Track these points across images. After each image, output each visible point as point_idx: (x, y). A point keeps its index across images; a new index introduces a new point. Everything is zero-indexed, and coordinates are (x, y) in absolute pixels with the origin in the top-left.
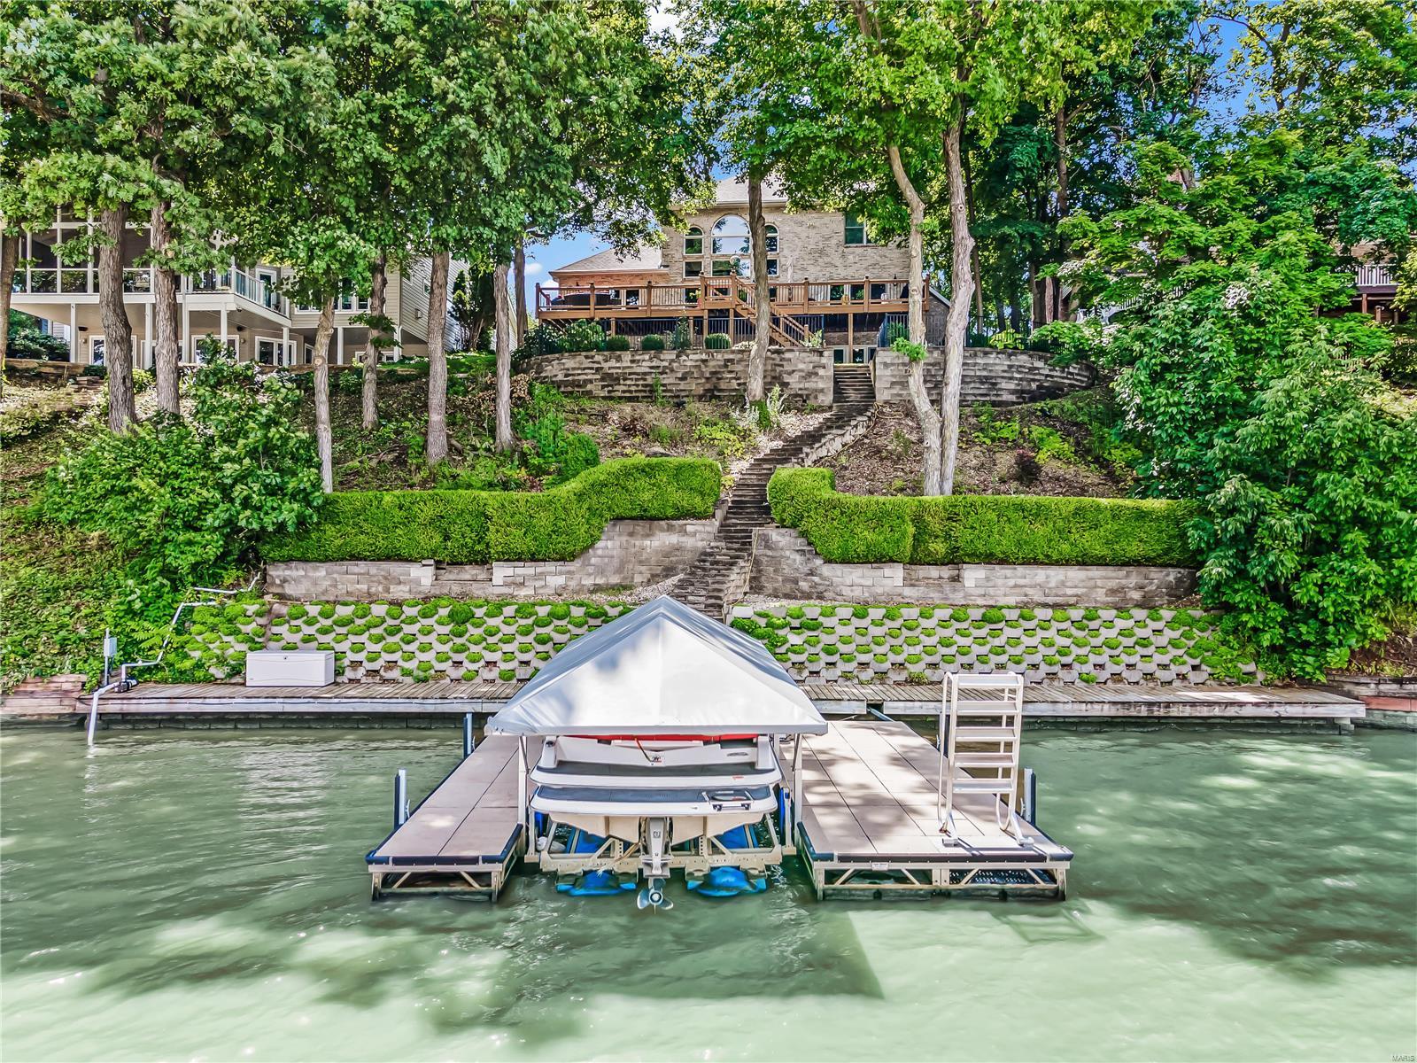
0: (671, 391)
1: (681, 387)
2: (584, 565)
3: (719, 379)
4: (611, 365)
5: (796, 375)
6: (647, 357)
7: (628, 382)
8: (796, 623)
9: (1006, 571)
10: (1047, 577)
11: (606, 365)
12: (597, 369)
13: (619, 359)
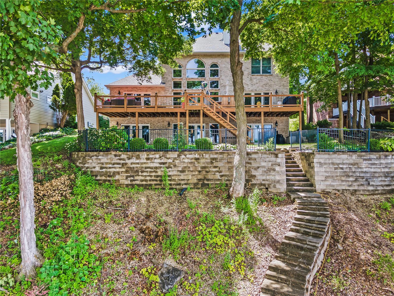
0: (174, 180)
1: (182, 178)
3: (207, 172)
7: (145, 174)
11: (129, 161)
12: (123, 164)
13: (138, 157)
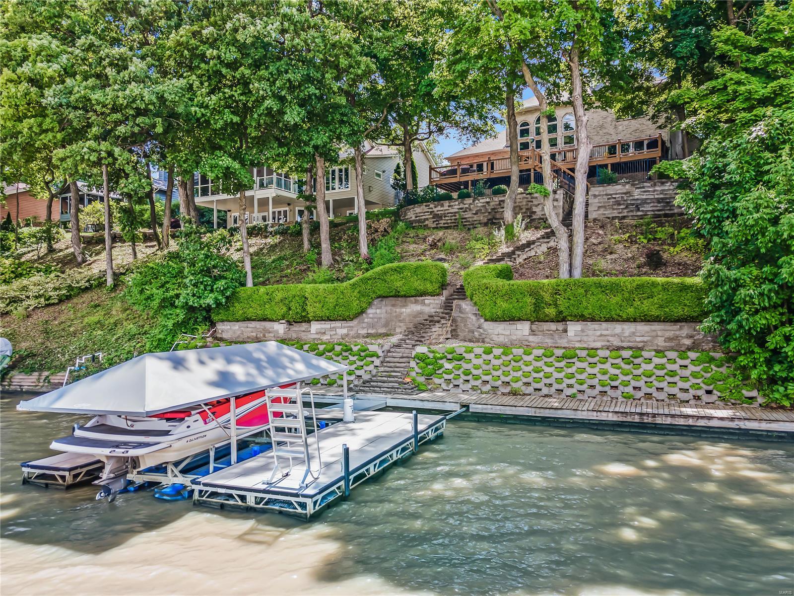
0: (469, 221)
1: (475, 219)
2: (359, 323)
3: (495, 212)
4: (438, 210)
6: (457, 203)
7: (447, 218)
8: (450, 356)
9: (595, 326)
10: (623, 329)
11: (435, 210)
12: (431, 212)
13: (442, 206)
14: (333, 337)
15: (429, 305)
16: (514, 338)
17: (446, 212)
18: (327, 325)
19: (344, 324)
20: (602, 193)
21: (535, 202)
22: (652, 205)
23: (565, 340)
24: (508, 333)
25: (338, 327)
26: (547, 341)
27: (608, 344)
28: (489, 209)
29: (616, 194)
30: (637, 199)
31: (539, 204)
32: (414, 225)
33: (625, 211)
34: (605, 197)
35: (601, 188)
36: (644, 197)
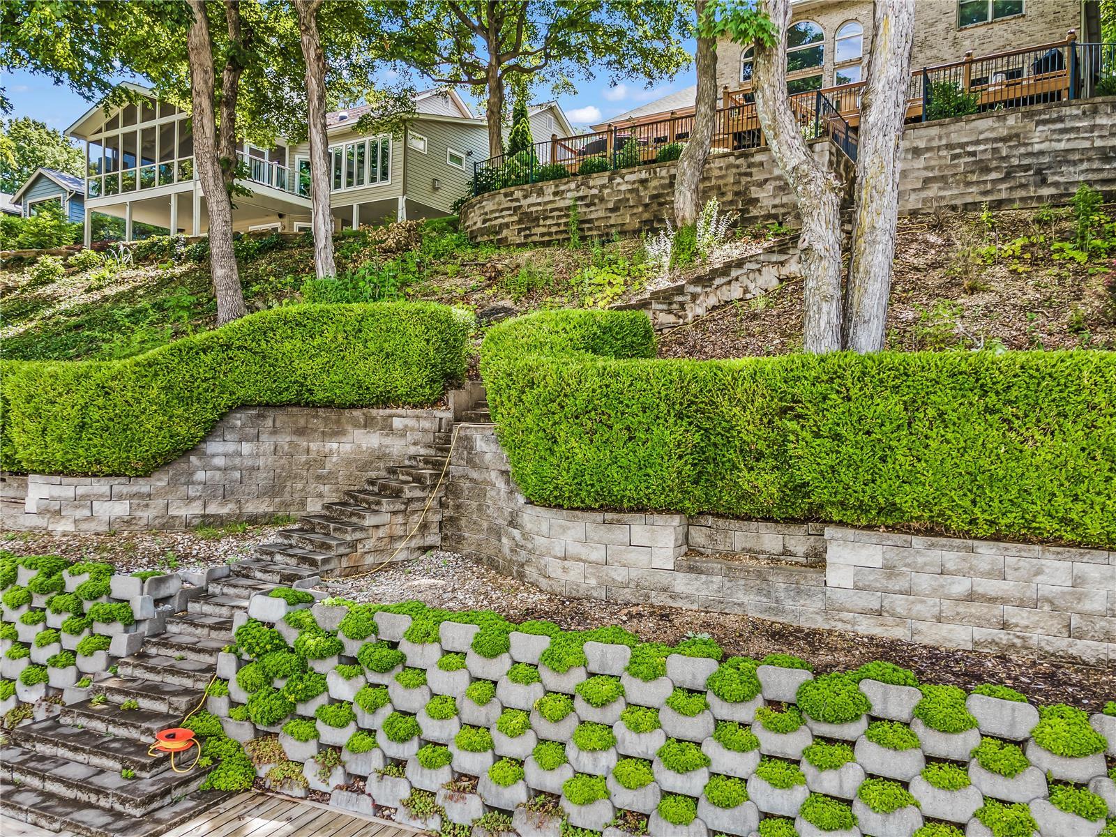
1: (612, 222)
4: (531, 202)
5: (770, 187)
6: (573, 186)
7: (549, 222)
9: (948, 554)
11: (524, 203)
12: (516, 209)
13: (540, 193)
14: (84, 526)
15: (403, 433)
16: (619, 575)
17: (549, 207)
18: (65, 489)
19: (120, 486)
20: (935, 143)
21: (758, 176)
22: (1085, 166)
23: (817, 604)
24: (597, 554)
25: (99, 497)
26: (741, 597)
27: (1003, 637)
28: (645, 195)
29: (978, 142)
30: (1042, 153)
31: (766, 180)
32: (479, 239)
33: (1003, 186)
34: (944, 153)
35: (934, 131)
36: (1062, 146)
